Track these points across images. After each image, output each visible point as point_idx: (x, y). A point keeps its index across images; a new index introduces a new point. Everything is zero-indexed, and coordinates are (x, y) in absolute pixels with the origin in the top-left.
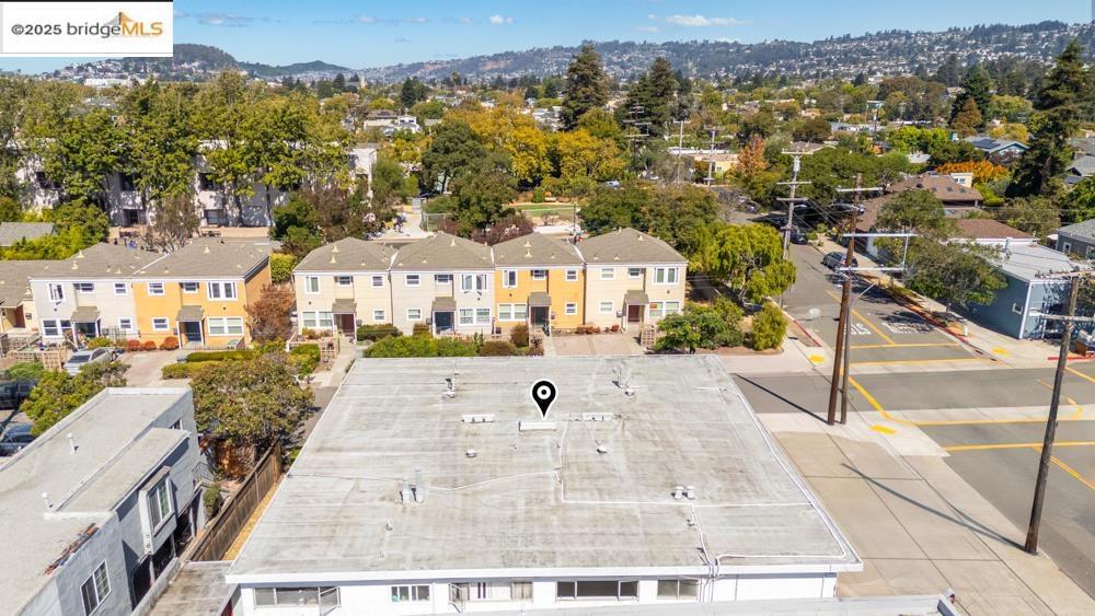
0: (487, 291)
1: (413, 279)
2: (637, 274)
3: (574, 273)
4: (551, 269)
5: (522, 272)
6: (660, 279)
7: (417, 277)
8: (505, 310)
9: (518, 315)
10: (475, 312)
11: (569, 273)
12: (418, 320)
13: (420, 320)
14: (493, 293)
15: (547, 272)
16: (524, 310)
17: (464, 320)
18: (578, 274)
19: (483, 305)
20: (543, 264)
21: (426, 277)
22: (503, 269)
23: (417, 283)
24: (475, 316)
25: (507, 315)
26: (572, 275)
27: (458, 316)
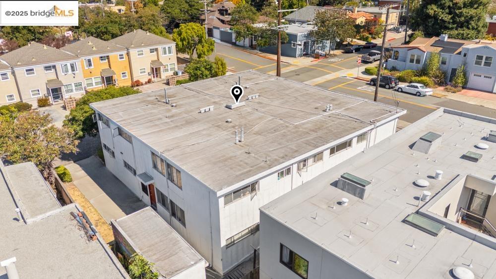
0: (78, 72)
1: (30, 71)
2: (153, 52)
3: (122, 55)
4: (110, 54)
5: (94, 58)
6: (165, 53)
7: (32, 70)
8: (89, 82)
9: (97, 83)
10: (73, 85)
11: (120, 55)
12: (39, 96)
13: (41, 95)
14: (82, 73)
15: (108, 56)
16: (99, 80)
17: (67, 91)
18: (125, 56)
19: (77, 80)
20: (105, 52)
21: (39, 69)
22: (83, 58)
23: (33, 73)
24: (74, 88)
25: (91, 84)
26: (121, 57)
27: (63, 89)
